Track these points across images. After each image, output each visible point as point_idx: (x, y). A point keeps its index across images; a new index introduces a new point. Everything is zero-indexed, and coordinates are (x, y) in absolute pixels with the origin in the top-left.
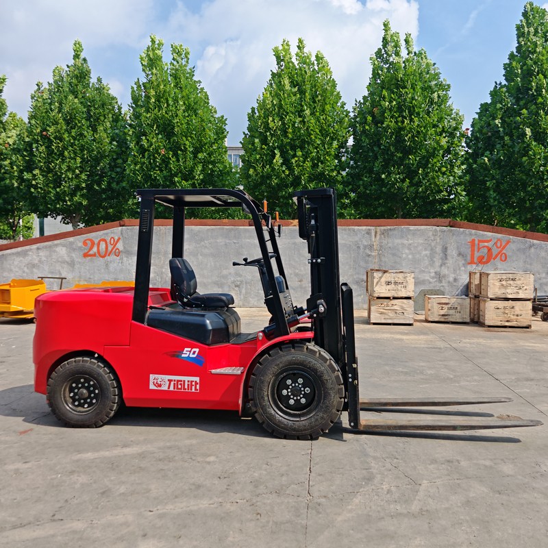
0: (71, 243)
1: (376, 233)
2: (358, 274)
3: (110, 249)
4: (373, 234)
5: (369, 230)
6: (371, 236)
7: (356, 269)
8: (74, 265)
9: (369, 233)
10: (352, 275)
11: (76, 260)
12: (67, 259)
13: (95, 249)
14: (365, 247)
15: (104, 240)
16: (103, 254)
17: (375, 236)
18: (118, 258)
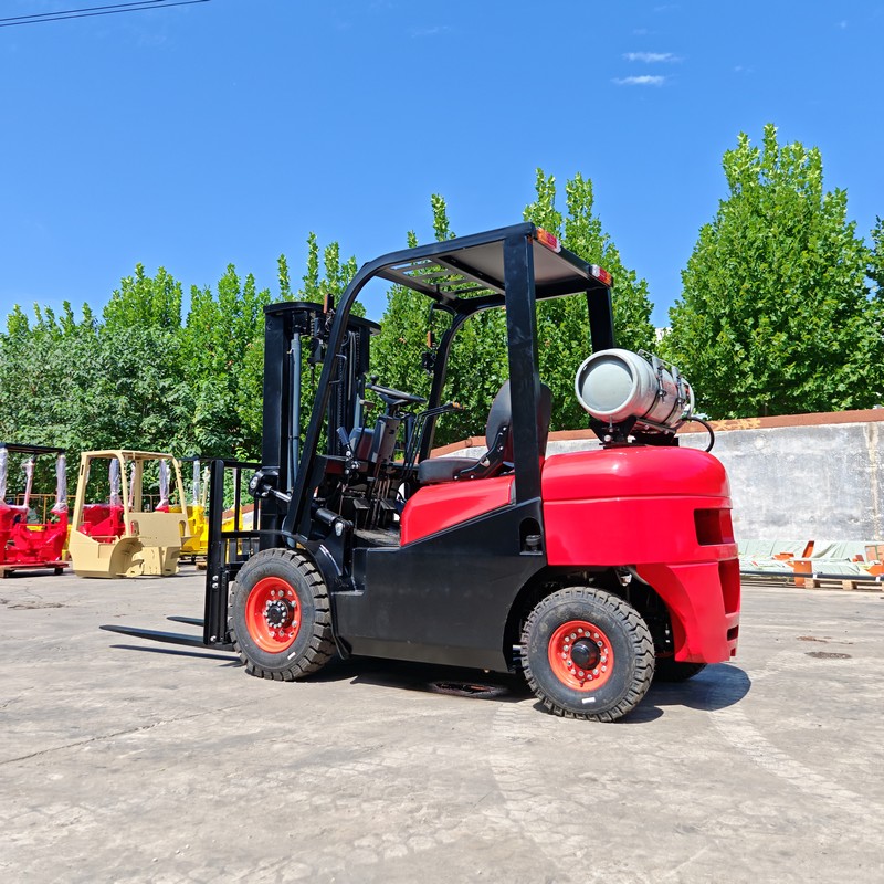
1: (871, 432)
2: (842, 506)
4: (866, 436)
5: (858, 428)
6: (863, 438)
7: (836, 497)
9: (856, 433)
10: (830, 509)
14: (852, 458)
17: (871, 439)
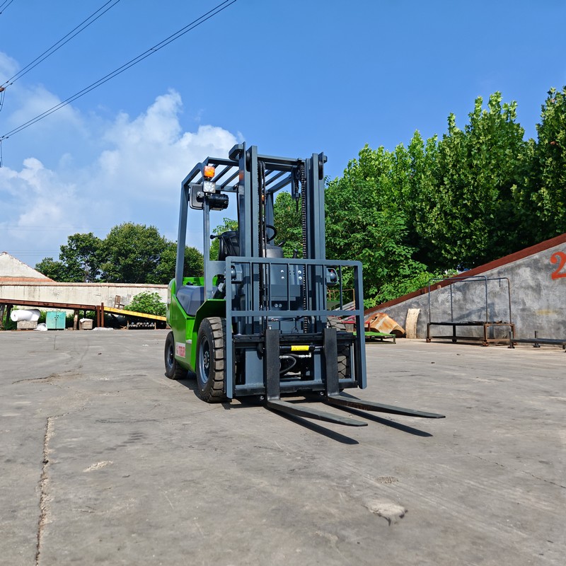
0: (536, 261)
8: (540, 290)
11: (543, 283)
12: (532, 283)
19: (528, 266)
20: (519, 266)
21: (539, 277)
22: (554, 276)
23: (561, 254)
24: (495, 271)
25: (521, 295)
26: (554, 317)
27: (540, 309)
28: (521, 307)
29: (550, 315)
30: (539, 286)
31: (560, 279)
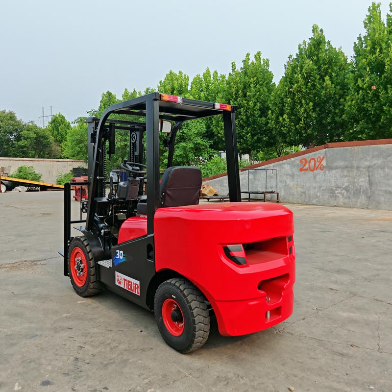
0: (293, 162)
3: (317, 165)
8: (294, 176)
11: (295, 173)
12: (290, 173)
13: (307, 166)
15: (313, 159)
16: (312, 168)
18: (323, 171)
19: (288, 164)
20: (284, 163)
21: (294, 170)
22: (301, 170)
23: (305, 159)
24: (272, 165)
25: (285, 178)
26: (300, 189)
27: (293, 185)
28: (284, 184)
29: (298, 189)
30: (293, 174)
31: (304, 172)
